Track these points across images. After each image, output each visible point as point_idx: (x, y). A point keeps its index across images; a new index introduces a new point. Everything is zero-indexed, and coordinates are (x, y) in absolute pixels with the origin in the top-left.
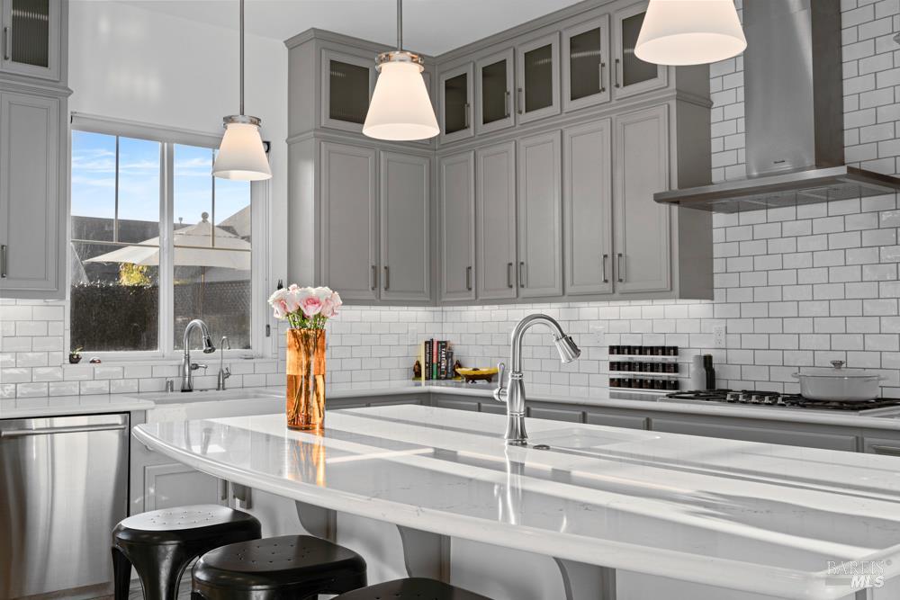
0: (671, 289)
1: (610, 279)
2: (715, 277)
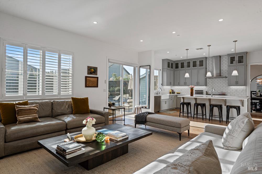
0: (204, 85)
1: (197, 84)
2: (207, 84)
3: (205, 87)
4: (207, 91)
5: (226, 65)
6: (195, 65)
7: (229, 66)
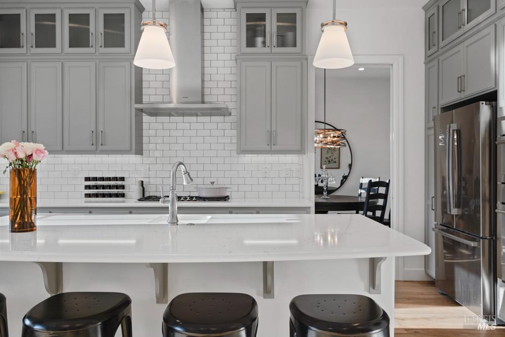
0: (131, 150)
1: (95, 144)
2: (144, 145)
3: (134, 158)
4: (146, 181)
5: (227, 57)
6: (79, 38)
7: (239, 58)
